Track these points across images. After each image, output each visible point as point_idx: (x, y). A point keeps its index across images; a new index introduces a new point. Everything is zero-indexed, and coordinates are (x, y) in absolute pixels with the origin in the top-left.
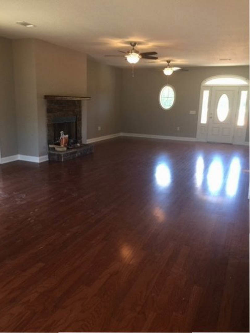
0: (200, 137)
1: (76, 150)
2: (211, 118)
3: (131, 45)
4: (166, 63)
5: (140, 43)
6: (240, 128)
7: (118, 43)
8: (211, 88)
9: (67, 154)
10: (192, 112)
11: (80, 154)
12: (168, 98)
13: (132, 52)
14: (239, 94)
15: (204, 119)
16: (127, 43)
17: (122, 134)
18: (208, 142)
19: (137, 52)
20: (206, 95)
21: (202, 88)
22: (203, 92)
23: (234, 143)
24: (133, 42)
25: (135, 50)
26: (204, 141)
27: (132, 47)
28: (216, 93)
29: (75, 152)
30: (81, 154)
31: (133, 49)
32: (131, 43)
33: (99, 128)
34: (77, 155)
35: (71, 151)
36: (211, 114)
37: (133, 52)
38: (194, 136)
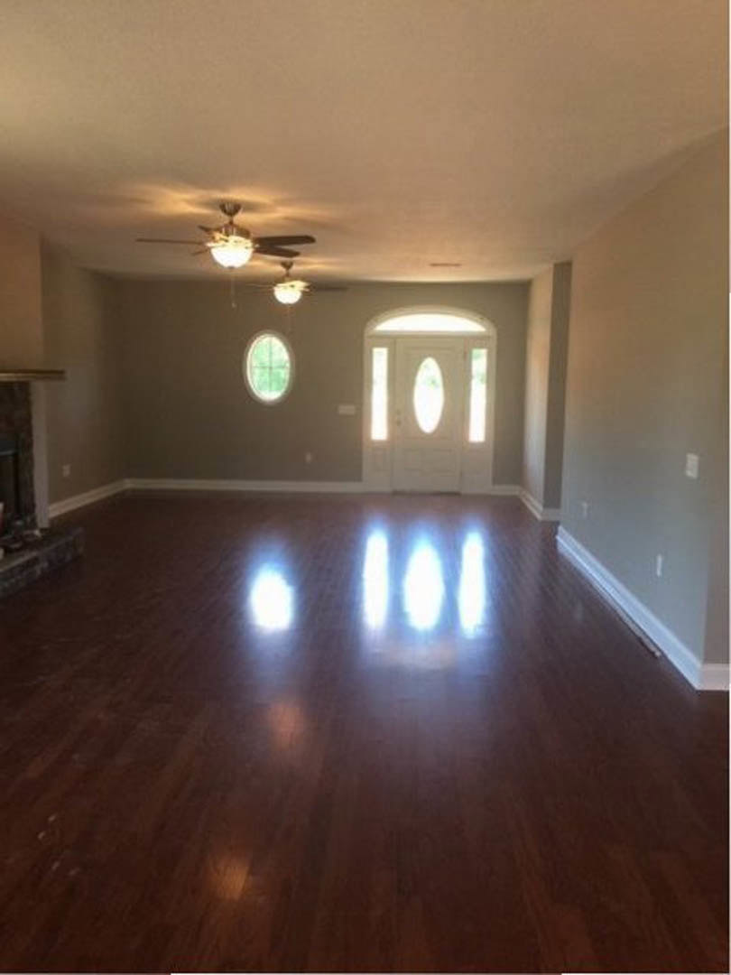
0: (374, 480)
1: (34, 554)
2: (399, 423)
3: (225, 211)
4: (280, 269)
5: (251, 207)
6: (477, 448)
7: (180, 202)
8: (391, 341)
9: (11, 570)
10: (346, 409)
11: (46, 565)
12: (271, 368)
13: (230, 230)
14: (467, 358)
15: (379, 429)
16: (208, 204)
17: (129, 484)
18: (395, 493)
19: (244, 233)
20: (380, 360)
21: (367, 341)
22: (371, 352)
23: (463, 492)
24: (228, 202)
25: (236, 226)
26: (387, 489)
27: (225, 219)
28: (407, 354)
29: (35, 561)
30: (50, 562)
31: (231, 223)
32: (223, 206)
33: (67, 470)
34: (38, 570)
35: (21, 560)
36: (398, 413)
37: (232, 234)
38: (357, 476)
